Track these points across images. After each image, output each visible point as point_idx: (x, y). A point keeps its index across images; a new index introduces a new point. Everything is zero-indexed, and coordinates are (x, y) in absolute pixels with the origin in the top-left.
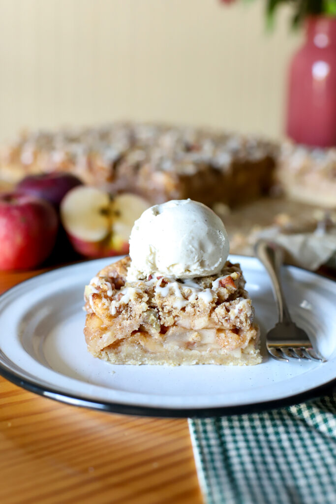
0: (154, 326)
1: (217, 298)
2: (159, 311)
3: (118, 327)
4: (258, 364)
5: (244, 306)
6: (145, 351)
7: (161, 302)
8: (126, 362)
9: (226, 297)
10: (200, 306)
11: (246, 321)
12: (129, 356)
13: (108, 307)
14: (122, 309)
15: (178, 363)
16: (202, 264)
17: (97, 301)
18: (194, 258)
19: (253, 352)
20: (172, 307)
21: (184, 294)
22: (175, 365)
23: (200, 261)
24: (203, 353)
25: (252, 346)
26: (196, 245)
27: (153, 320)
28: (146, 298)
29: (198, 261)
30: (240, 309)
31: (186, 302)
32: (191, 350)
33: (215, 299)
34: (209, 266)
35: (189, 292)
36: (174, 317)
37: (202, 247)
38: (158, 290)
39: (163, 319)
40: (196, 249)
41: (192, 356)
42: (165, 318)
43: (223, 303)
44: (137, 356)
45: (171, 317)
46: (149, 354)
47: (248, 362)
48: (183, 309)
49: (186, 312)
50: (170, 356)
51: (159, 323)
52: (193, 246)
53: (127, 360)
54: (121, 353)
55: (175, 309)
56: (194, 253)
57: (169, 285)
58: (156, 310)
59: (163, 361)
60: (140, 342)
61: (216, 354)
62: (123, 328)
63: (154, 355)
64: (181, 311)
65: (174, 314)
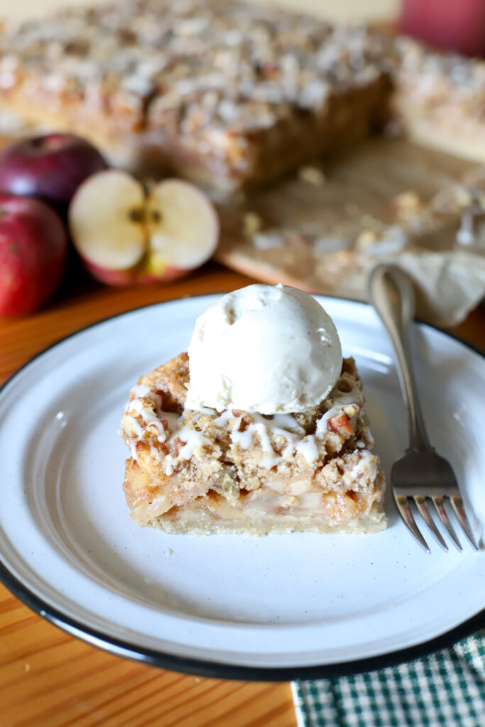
0: (231, 492)
1: (325, 453)
2: (237, 470)
3: (176, 490)
4: (383, 530)
5: (366, 469)
6: (216, 517)
7: (241, 459)
8: (187, 531)
9: (339, 448)
10: (300, 465)
11: (368, 484)
12: (191, 524)
13: (160, 462)
14: (181, 467)
15: (265, 531)
16: (302, 399)
17: (144, 453)
18: (291, 393)
19: (376, 518)
20: (257, 467)
21: (275, 443)
22: (260, 535)
23: (299, 396)
24: (302, 519)
25: (375, 511)
26: (294, 375)
27: (228, 483)
28: (218, 453)
29: (297, 396)
30: (360, 473)
31: (278, 460)
32: (284, 515)
33: (322, 454)
34: (313, 400)
35: (282, 443)
36: (260, 479)
37: (302, 376)
38: (236, 437)
39: (243, 480)
40: (294, 382)
41: (284, 523)
42: (246, 479)
43: (335, 461)
44: (204, 523)
45: (256, 478)
46: (221, 522)
47: (367, 530)
48: (275, 468)
49: (278, 472)
50: (253, 523)
51: (237, 487)
52: (289, 378)
53: (189, 529)
54: (180, 521)
55: (261, 468)
56: (291, 387)
57: (251, 428)
58: (233, 468)
59: (243, 529)
60: (208, 507)
61: (322, 520)
62: (183, 492)
63: (229, 523)
64: (271, 472)
65: (259, 475)
